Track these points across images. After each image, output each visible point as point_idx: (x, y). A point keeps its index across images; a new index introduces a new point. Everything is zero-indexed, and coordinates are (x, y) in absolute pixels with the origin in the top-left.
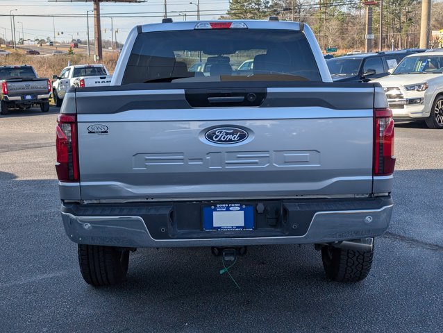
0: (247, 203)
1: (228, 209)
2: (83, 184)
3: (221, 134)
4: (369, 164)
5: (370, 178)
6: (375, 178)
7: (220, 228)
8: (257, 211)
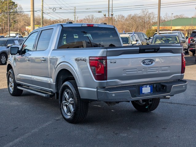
0: (151, 84)
1: (146, 87)
2: (108, 81)
3: (146, 62)
4: (180, 70)
6: (181, 74)
7: (144, 93)
8: (154, 87)
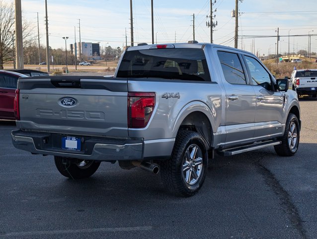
0: (78, 137)
1: (71, 140)
3: (66, 101)
4: (125, 119)
5: (127, 129)
6: (129, 129)
7: (68, 148)
8: (81, 141)
